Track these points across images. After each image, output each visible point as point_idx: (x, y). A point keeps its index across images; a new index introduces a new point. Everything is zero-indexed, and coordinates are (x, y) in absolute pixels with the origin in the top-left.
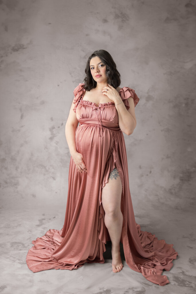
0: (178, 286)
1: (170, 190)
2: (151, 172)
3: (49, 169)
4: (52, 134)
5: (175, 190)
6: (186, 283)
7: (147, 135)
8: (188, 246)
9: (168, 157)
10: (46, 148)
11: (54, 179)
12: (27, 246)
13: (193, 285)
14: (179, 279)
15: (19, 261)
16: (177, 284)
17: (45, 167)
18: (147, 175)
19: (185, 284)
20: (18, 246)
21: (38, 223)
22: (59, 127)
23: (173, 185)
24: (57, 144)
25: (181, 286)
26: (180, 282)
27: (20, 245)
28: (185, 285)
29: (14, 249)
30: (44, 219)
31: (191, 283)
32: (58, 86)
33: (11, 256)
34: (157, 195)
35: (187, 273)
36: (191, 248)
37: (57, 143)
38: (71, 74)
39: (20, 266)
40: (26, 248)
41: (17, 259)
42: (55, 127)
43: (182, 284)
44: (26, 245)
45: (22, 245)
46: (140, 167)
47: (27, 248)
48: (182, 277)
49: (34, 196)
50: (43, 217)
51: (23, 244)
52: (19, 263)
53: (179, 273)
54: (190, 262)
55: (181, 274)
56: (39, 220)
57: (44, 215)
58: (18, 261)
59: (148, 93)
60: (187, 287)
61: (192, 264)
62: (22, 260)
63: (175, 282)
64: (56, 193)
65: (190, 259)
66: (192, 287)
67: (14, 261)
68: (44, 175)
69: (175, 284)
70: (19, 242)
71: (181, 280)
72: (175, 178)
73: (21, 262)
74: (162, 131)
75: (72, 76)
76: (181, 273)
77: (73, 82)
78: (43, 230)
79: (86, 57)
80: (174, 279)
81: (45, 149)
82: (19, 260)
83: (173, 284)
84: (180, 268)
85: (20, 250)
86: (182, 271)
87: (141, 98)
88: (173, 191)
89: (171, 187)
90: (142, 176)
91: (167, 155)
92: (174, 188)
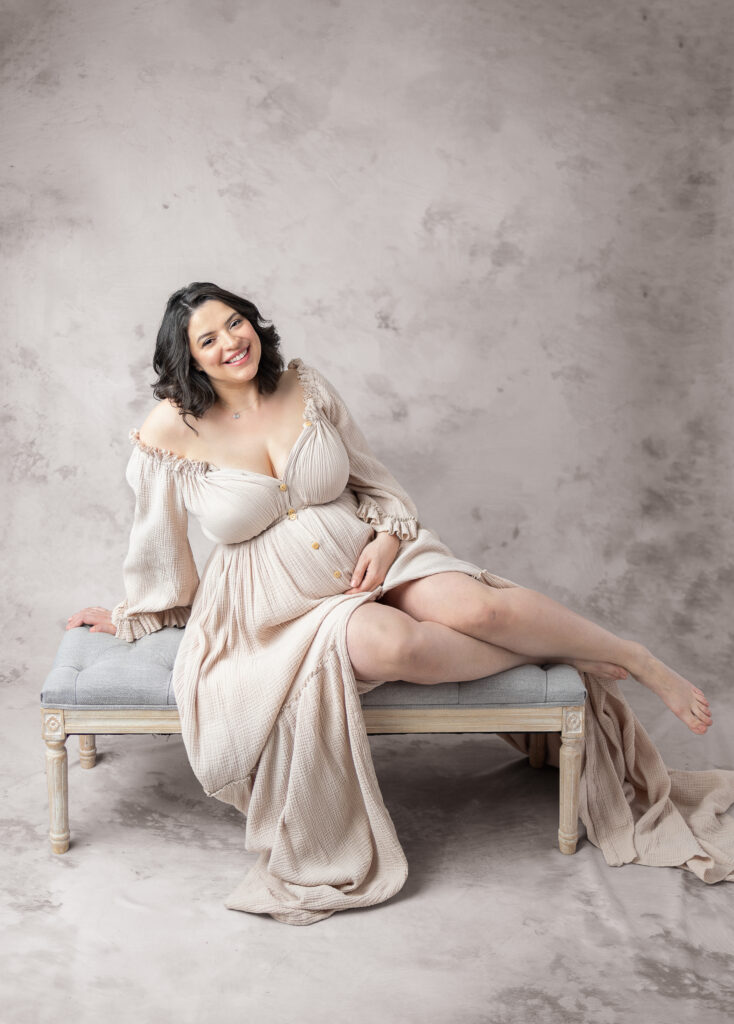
0: (662, 999)
1: (594, 599)
2: (516, 533)
4: (138, 390)
5: (610, 600)
6: (686, 981)
7: (500, 390)
9: (579, 477)
10: (117, 440)
12: (45, 833)
13: (711, 987)
14: (660, 966)
15: (12, 899)
16: (654, 988)
18: (504, 544)
19: (685, 985)
20: (9, 835)
23: (605, 582)
26: (664, 981)
27: (19, 832)
28: (681, 992)
31: (705, 980)
32: (166, 207)
38: (211, 164)
40: (42, 840)
41: (4, 889)
43: (673, 988)
44: (40, 831)
45: (24, 832)
46: (477, 515)
47: (46, 842)
48: (665, 956)
51: (29, 828)
52: (11, 905)
53: (652, 937)
54: (687, 889)
55: (661, 941)
58: (6, 898)
59: (499, 235)
60: (689, 996)
61: (698, 896)
62: (24, 895)
63: (647, 982)
66: (711, 996)
68: (109, 544)
69: (645, 990)
70: (12, 820)
71: (667, 970)
72: (608, 554)
73: (22, 900)
74: (555, 375)
75: (216, 172)
76: (661, 935)
77: (221, 193)
79: (269, 101)
80: (642, 968)
82: (12, 892)
83: (639, 988)
84: (655, 916)
85: (19, 850)
86: (661, 931)
87: (473, 253)
88: (603, 604)
89: (597, 588)
90: (485, 548)
91: (578, 468)
92: (606, 595)
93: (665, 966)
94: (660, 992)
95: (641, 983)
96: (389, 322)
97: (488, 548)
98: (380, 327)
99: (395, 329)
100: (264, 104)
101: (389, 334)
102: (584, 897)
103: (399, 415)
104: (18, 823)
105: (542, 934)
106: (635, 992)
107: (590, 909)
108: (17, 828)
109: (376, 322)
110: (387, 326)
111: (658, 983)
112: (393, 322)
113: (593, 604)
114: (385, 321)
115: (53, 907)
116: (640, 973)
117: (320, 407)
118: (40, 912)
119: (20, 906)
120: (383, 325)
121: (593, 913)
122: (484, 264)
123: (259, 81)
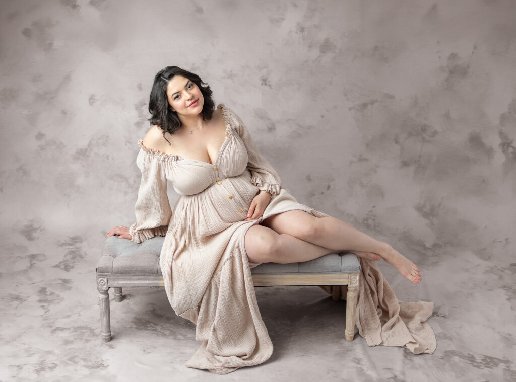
1: (366, 220)
2: (329, 187)
4: (139, 117)
7: (322, 117)
9: (361, 160)
10: (129, 142)
12: (99, 333)
15: (85, 363)
18: (322, 193)
20: (82, 334)
27: (86, 332)
40: (98, 336)
41: (81, 359)
44: (97, 331)
45: (89, 332)
46: (309, 179)
47: (99, 337)
51: (91, 330)
52: (85, 366)
53: (388, 379)
58: (82, 363)
61: (409, 360)
62: (91, 361)
67: (76, 363)
68: (126, 193)
70: (83, 327)
73: (89, 364)
74: (350, 109)
76: (392, 378)
81: (126, 144)
82: (84, 360)
84: (389, 369)
85: (87, 341)
86: (393, 376)
87: (310, 47)
88: (370, 222)
89: (368, 214)
91: (361, 156)
92: (372, 217)
96: (267, 82)
97: (314, 195)
98: (262, 84)
99: (270, 86)
101: (266, 88)
102: (356, 361)
103: (271, 129)
104: (86, 328)
105: (336, 377)
107: (359, 366)
108: (85, 330)
109: (261, 82)
110: (266, 84)
112: (269, 82)
113: (365, 222)
114: (264, 81)
115: (104, 367)
117: (234, 128)
118: (99, 369)
119: (89, 367)
120: (264, 84)
121: (361, 368)
122: (316, 53)
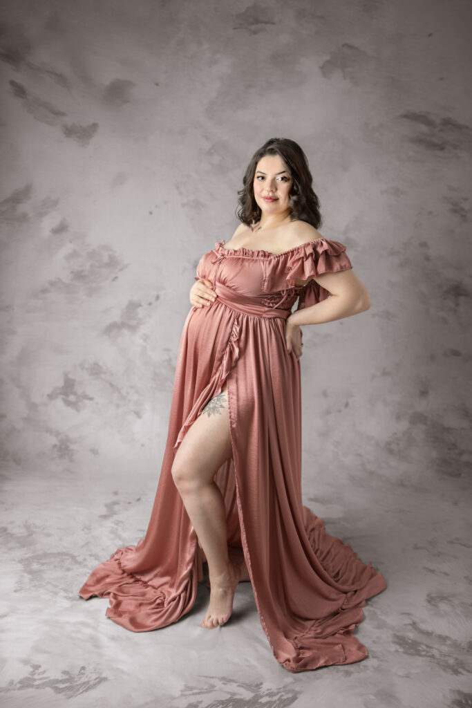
0: (404, 655)
1: (389, 443)
2: (347, 405)
3: (128, 393)
4: (134, 319)
5: (398, 444)
6: (420, 648)
8: (424, 568)
9: (385, 374)
11: (138, 415)
12: (82, 560)
13: (435, 652)
14: (406, 639)
15: (66, 595)
16: (401, 650)
17: (119, 390)
18: (340, 411)
19: (419, 650)
20: (63, 561)
21: (103, 511)
22: (150, 304)
23: (396, 434)
24: (145, 340)
25: (411, 654)
26: (407, 646)
27: (68, 559)
28: (418, 653)
29: (55, 567)
30: (116, 503)
31: (431, 648)
32: (151, 213)
33: (48, 583)
34: (360, 455)
35: (423, 626)
36: (433, 571)
37: (146, 338)
38: (178, 188)
39: (67, 604)
41: (61, 589)
42: (143, 304)
43: (412, 651)
44: (80, 559)
45: (70, 560)
46: (325, 394)
48: (411, 635)
49: (94, 452)
50: (115, 498)
51: (73, 558)
52: (65, 597)
53: (405, 625)
54: (429, 602)
55: (410, 627)
56: (107, 506)
57: (116, 493)
58: (63, 594)
59: (345, 233)
60: (421, 655)
61: (434, 605)
62: (72, 592)
63: (398, 647)
64: (143, 445)
65: (428, 595)
66: (433, 656)
67: (56, 593)
68: (118, 406)
69: (397, 651)
70: (64, 553)
71: (410, 641)
72: (398, 418)
73: (71, 595)
74: (373, 316)
75: (181, 193)
76: (410, 624)
77: (183, 205)
78: (115, 527)
79: (213, 151)
80: (396, 640)
82: (66, 591)
83: (393, 650)
84: (409, 614)
85: (68, 569)
86: (411, 622)
88: (394, 447)
89: (391, 437)
90: (328, 412)
91: (384, 369)
92: (396, 441)
93: (409, 639)
94: (405, 653)
95: (394, 648)
97: (330, 413)
100: (210, 153)
104: (67, 554)
106: (389, 652)
108: (67, 557)
111: (404, 648)
113: (388, 446)
116: (394, 642)
119: (70, 598)
121: (374, 611)
123: (207, 138)
